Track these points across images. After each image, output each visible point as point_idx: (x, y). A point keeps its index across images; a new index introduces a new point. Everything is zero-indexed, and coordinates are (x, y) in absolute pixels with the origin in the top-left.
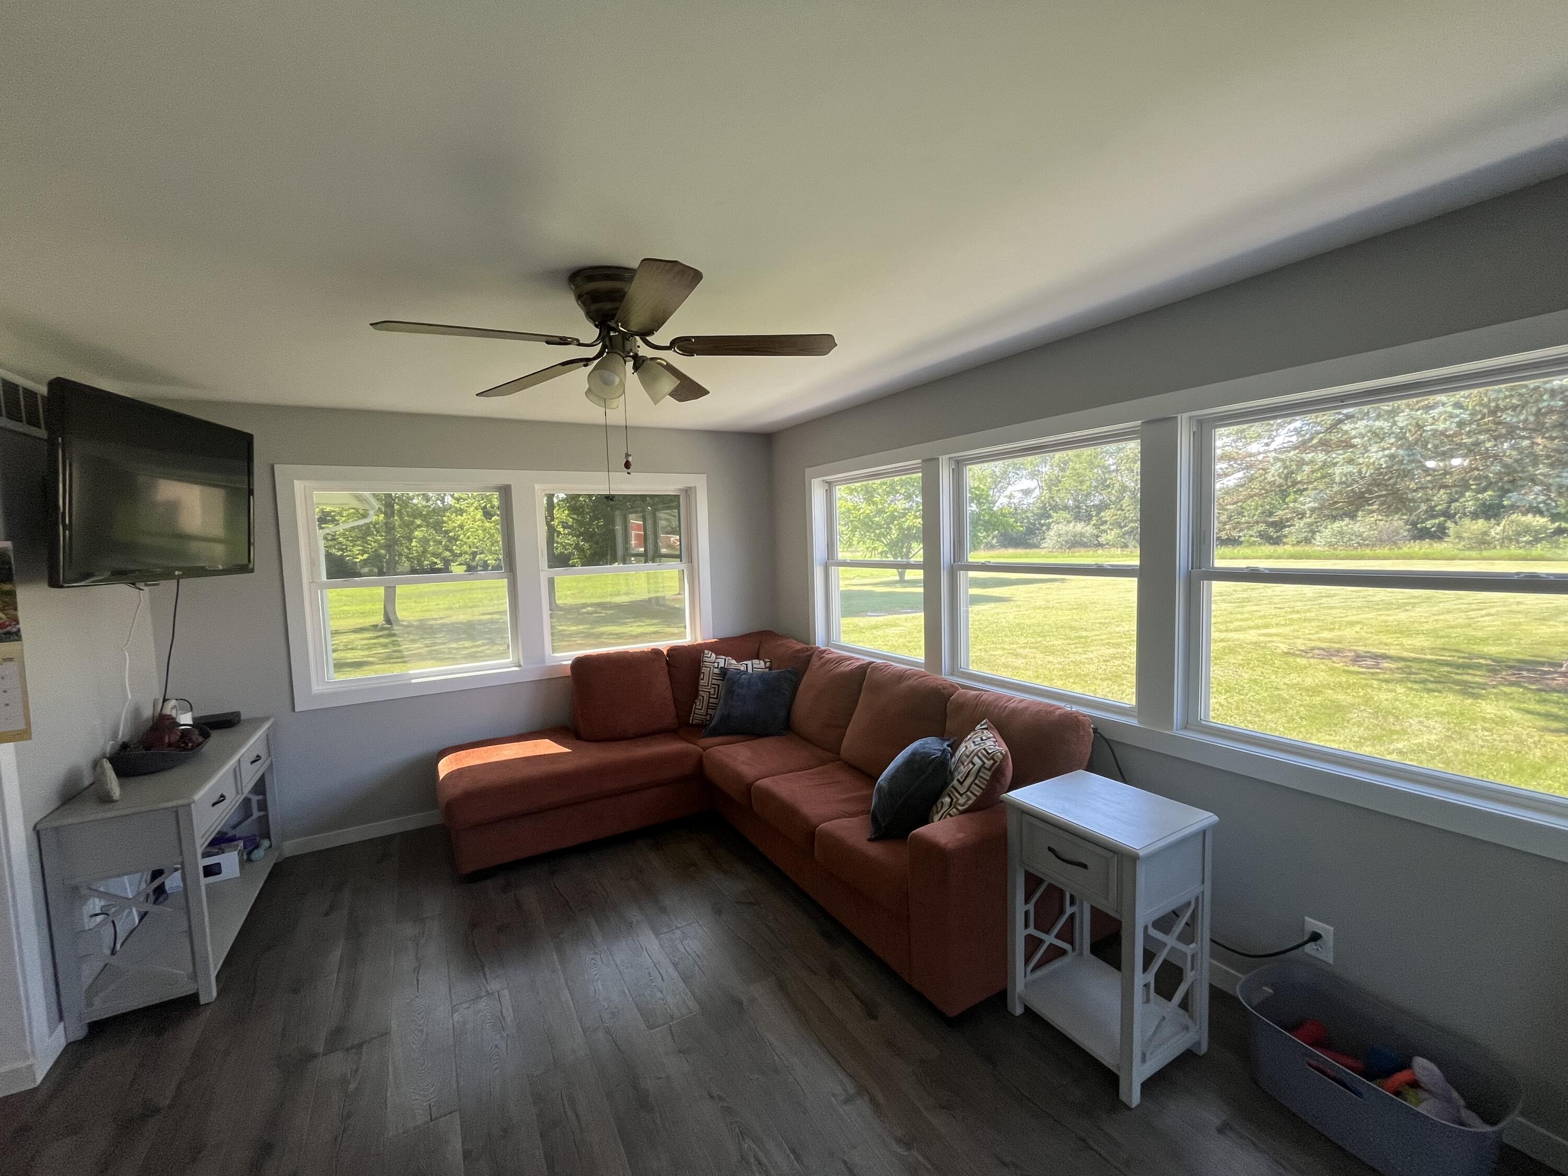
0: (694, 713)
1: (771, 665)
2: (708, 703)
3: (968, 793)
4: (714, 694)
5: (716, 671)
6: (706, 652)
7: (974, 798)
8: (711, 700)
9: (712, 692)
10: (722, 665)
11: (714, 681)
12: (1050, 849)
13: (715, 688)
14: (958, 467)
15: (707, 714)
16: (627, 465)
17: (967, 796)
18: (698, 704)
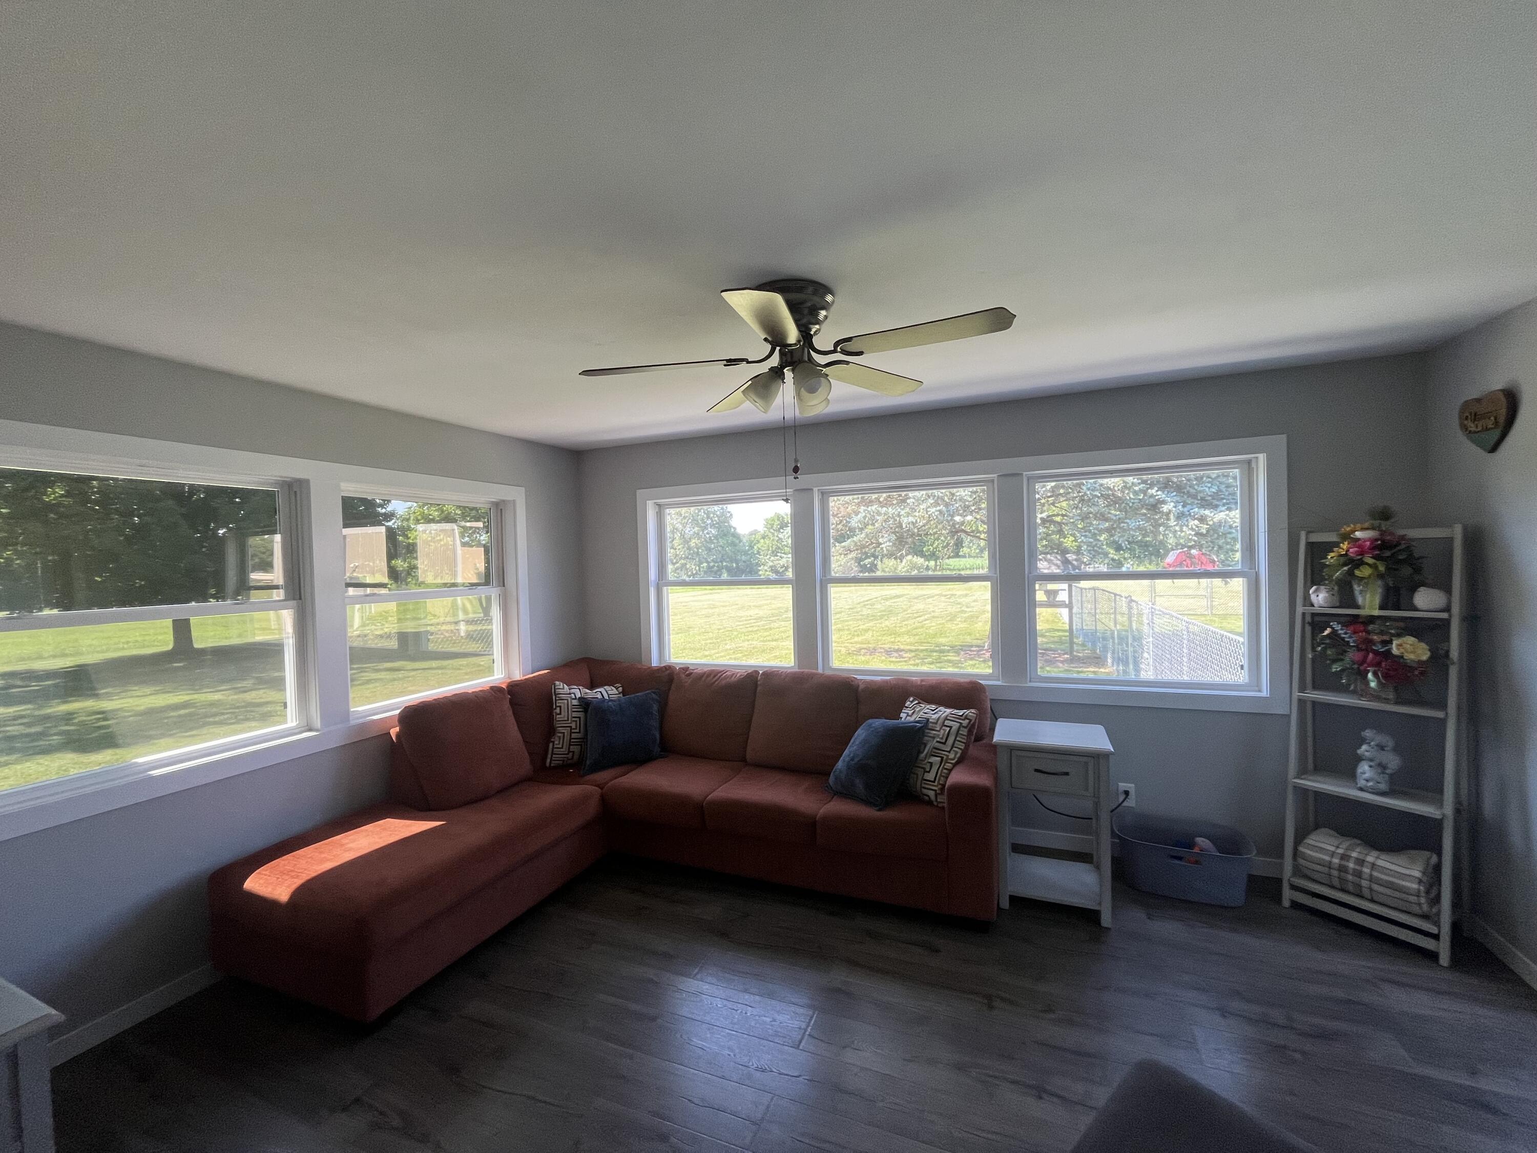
0: (553, 754)
1: (623, 690)
2: (571, 739)
3: (954, 749)
4: (576, 729)
5: (575, 702)
6: (557, 683)
7: (960, 751)
8: (574, 736)
9: (574, 727)
10: (578, 695)
11: (575, 714)
12: (1036, 770)
13: (576, 721)
14: (825, 495)
15: (569, 752)
16: (796, 470)
17: (954, 751)
18: (556, 742)
